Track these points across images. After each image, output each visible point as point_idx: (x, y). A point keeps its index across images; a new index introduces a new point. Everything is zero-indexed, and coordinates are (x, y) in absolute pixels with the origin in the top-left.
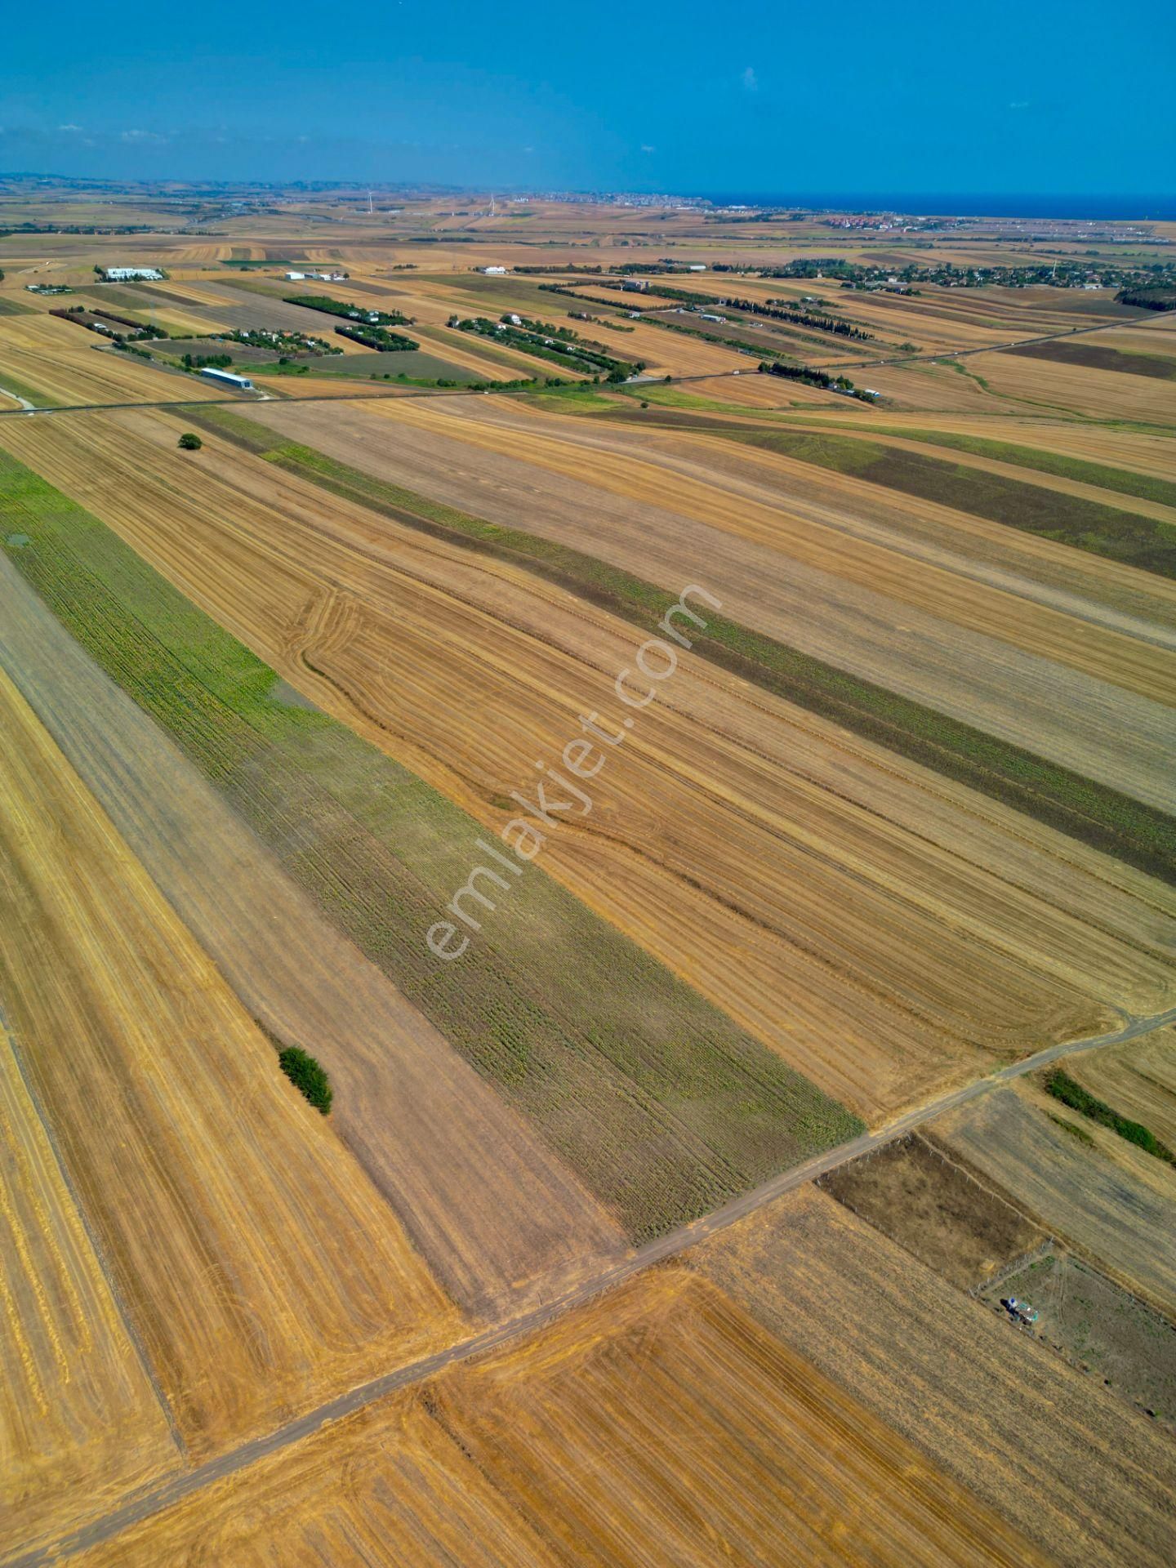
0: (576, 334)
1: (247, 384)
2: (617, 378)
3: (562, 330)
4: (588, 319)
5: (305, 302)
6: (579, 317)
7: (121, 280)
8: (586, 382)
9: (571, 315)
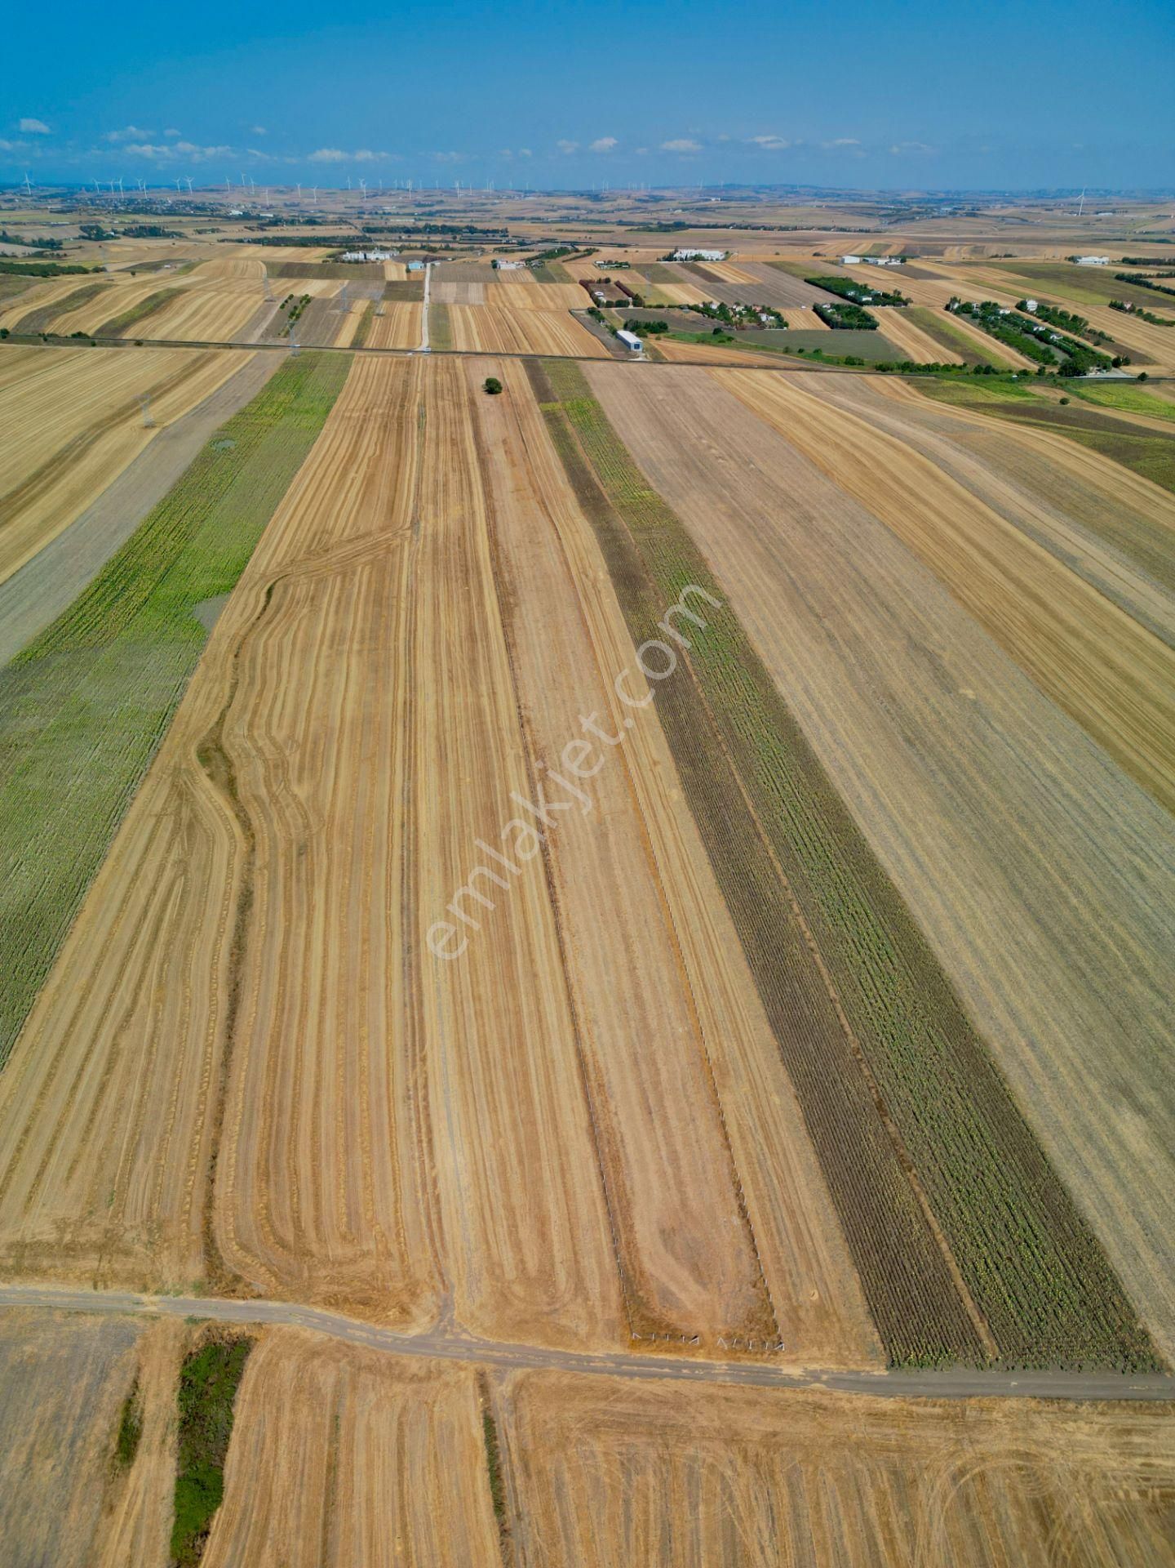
0: (1086, 324)
1: (637, 346)
2: (1072, 370)
3: (1075, 318)
4: (1131, 310)
5: (821, 283)
6: (1120, 308)
7: (682, 259)
8: (1025, 373)
9: (1113, 306)
